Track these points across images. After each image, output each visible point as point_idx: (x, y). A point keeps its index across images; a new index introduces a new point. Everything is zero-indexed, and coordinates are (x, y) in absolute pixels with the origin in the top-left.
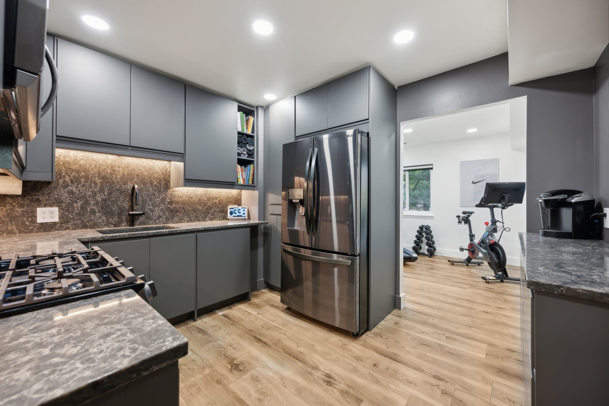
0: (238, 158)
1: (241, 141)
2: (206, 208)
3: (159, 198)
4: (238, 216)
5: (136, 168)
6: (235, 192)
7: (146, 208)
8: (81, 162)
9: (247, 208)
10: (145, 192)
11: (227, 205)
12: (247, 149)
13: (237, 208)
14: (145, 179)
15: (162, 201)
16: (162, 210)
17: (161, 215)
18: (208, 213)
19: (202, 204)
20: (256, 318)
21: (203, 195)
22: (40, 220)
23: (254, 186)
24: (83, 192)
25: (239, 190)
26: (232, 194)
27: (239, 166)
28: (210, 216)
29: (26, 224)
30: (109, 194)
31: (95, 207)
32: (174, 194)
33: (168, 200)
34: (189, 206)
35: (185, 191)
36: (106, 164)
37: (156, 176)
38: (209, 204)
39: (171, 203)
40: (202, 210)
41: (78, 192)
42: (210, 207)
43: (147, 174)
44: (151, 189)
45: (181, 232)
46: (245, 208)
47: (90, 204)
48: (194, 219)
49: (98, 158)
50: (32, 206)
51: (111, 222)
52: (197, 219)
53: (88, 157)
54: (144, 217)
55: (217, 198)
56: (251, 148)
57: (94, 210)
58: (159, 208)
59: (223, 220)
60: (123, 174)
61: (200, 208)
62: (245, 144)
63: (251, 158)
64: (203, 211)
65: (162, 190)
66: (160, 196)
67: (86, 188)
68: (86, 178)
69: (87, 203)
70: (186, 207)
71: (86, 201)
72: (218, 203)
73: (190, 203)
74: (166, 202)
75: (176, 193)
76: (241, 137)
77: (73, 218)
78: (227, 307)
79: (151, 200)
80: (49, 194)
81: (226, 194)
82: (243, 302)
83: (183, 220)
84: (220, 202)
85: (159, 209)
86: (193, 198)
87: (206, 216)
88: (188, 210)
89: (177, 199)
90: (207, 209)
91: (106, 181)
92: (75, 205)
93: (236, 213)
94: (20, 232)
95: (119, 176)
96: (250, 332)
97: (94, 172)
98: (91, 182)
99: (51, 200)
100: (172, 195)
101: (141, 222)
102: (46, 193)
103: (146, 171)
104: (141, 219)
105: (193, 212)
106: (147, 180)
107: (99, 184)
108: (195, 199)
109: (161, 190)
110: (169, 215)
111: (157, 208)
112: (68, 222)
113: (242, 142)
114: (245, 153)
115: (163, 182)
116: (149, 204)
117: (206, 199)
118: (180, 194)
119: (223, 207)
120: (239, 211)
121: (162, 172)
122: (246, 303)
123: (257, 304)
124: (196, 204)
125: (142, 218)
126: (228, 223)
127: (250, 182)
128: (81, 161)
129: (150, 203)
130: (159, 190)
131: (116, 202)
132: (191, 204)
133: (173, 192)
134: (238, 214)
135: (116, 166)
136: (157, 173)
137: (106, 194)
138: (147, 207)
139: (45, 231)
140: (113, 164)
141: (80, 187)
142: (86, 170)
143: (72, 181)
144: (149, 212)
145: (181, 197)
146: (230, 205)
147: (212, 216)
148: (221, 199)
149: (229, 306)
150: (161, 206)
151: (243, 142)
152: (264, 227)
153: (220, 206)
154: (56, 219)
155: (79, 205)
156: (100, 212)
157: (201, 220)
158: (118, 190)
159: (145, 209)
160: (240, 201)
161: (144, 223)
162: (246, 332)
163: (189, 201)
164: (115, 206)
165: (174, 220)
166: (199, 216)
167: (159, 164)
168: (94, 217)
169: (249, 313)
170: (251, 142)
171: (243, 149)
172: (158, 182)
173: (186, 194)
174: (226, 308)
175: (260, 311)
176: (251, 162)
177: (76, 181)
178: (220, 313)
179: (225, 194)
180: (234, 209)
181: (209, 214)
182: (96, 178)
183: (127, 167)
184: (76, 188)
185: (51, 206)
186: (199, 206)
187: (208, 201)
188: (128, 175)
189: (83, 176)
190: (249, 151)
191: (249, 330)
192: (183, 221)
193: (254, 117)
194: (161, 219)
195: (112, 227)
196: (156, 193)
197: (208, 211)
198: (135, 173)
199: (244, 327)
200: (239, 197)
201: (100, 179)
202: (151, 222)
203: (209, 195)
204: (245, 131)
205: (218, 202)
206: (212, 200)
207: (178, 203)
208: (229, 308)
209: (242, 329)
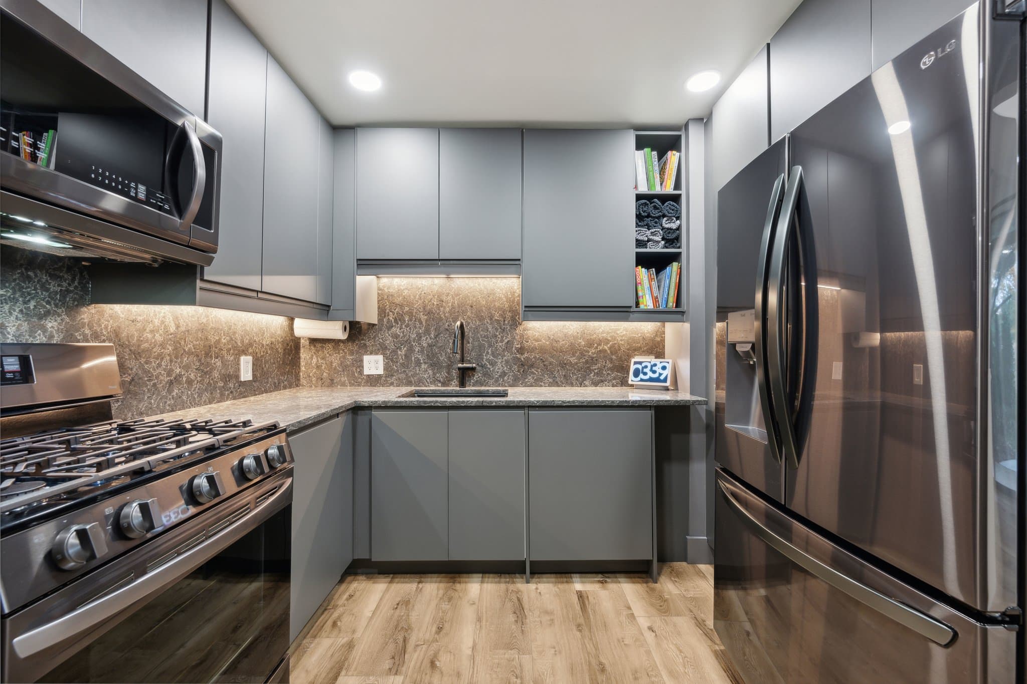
0: (637, 253)
1: (646, 214)
2: (584, 360)
3: (502, 341)
4: (651, 380)
5: (469, 294)
6: (649, 327)
7: (483, 358)
8: (404, 293)
9: (670, 363)
10: (481, 333)
11: (629, 357)
12: (663, 229)
13: (650, 362)
14: (482, 310)
15: (506, 348)
16: (507, 362)
17: (506, 371)
18: (588, 370)
19: (576, 352)
20: (637, 640)
21: (579, 335)
22: (367, 372)
23: (683, 313)
24: (407, 334)
25: (659, 324)
26: (642, 332)
27: (643, 269)
28: (592, 377)
29: (355, 375)
30: (436, 337)
31: (420, 356)
32: (527, 334)
33: (517, 346)
34: (552, 357)
35: (544, 329)
36: (432, 292)
37: (497, 304)
38: (590, 354)
39: (521, 350)
40: (576, 364)
41: (402, 335)
42: (592, 360)
43: (484, 303)
44: (490, 327)
45: (498, 404)
46: (668, 363)
47: (415, 351)
48: (561, 382)
49: (422, 284)
50: (360, 353)
51: (439, 379)
52: (567, 381)
53: (412, 284)
54: (481, 374)
55: (607, 341)
56: (674, 226)
57: (419, 360)
58: (503, 359)
59: (622, 386)
60: (452, 305)
61: (573, 360)
62: (659, 218)
63: (674, 247)
64: (578, 366)
65: (507, 328)
66: (505, 338)
67: (410, 329)
68: (410, 314)
69: (411, 350)
70: (547, 359)
71: (410, 347)
72: (609, 352)
73: (554, 350)
74: (514, 349)
75: (530, 333)
76: (646, 204)
77: (398, 371)
78: (600, 575)
79: (490, 346)
80: (375, 338)
81: (628, 333)
82: (639, 580)
83: (541, 382)
84: (615, 350)
85: (503, 361)
86: (559, 341)
87: (585, 377)
88: (551, 363)
89: (531, 344)
90: (587, 362)
91: (432, 317)
92: (399, 352)
93: (645, 374)
94: (352, 385)
95: (448, 309)
96: (598, 673)
97: (419, 305)
98: (416, 319)
99: (376, 346)
100: (523, 336)
101: (477, 380)
102: (372, 337)
103: (484, 297)
104: (476, 376)
105: (559, 368)
106: (485, 314)
107: (424, 323)
108: (563, 342)
109: (504, 328)
110: (518, 371)
111: (500, 359)
112: (392, 375)
113: (648, 216)
114: (658, 238)
115: (509, 314)
116: (488, 353)
117: (584, 343)
118: (537, 334)
119: (620, 359)
120: (654, 368)
121: (506, 297)
122: (645, 585)
123: (666, 600)
124: (566, 352)
125: (478, 375)
126: (628, 392)
127: (672, 304)
128: (404, 291)
129: (490, 351)
130: (502, 328)
131: (444, 348)
132: (555, 353)
133: (525, 331)
134: (650, 374)
135: (444, 294)
136: (499, 300)
137: (432, 336)
138: (485, 357)
139: (371, 385)
140: (440, 290)
141: (404, 327)
142: (410, 304)
143: (396, 320)
144: (489, 366)
145: (537, 340)
146: (635, 355)
147: (597, 376)
148: (615, 342)
149: (607, 575)
150: (505, 356)
151: (653, 215)
152: (706, 410)
153: (614, 357)
154: (380, 371)
155: (403, 352)
156: (425, 363)
157: (574, 384)
158: (447, 330)
159: (483, 360)
160: (661, 347)
161: (480, 383)
162: (590, 664)
163: (553, 347)
164: (444, 354)
165: (527, 380)
166: (571, 375)
167: (501, 284)
168: (420, 370)
169: (632, 617)
170: (673, 210)
171: (653, 230)
172: (501, 315)
173: (547, 334)
174: (596, 579)
175: (658, 623)
176: (676, 257)
177: (400, 320)
178: (579, 585)
179: (624, 333)
180: (643, 365)
181: (591, 373)
182: (421, 314)
183: (458, 295)
184: (400, 329)
185: (377, 354)
186: (571, 357)
187: (589, 348)
188: (459, 306)
189: (407, 311)
190: (669, 233)
191: (601, 663)
192: (542, 384)
193: (679, 150)
194: (506, 378)
195: (439, 386)
196: (498, 334)
197: (588, 367)
198: (468, 302)
199: (596, 650)
200: (658, 339)
201: (425, 315)
202: (491, 382)
203: (591, 335)
204: (658, 190)
205: (610, 348)
206: (596, 345)
207: (533, 350)
208: (601, 582)
209: (589, 653)
